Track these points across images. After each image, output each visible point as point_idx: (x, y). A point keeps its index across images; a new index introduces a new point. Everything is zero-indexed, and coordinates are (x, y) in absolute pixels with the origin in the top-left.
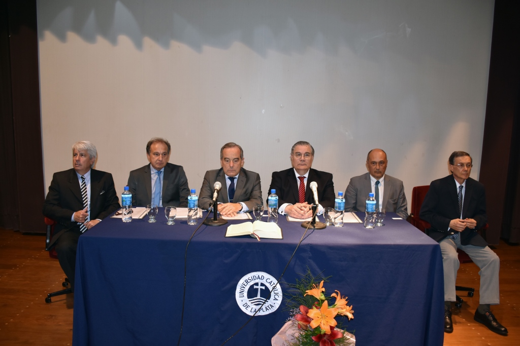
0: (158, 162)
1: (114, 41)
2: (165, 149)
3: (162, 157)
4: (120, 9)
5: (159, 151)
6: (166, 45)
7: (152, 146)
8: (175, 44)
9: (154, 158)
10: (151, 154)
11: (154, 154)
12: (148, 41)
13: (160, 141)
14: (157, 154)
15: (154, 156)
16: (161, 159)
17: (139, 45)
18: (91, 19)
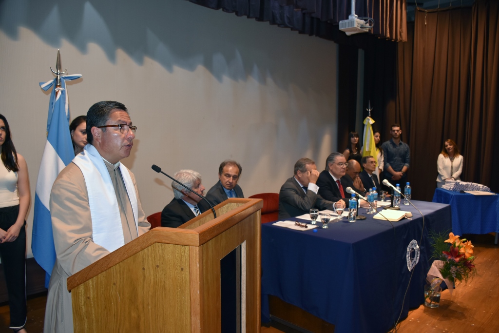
0: (228, 183)
1: (82, 48)
2: (236, 173)
3: (233, 179)
4: (90, 12)
5: (230, 173)
6: (140, 61)
7: (225, 168)
8: (148, 60)
9: (224, 179)
10: (223, 175)
11: (225, 175)
12: (121, 54)
13: (234, 164)
14: (229, 176)
15: (225, 177)
16: (231, 181)
17: (112, 57)
18: (54, 17)
